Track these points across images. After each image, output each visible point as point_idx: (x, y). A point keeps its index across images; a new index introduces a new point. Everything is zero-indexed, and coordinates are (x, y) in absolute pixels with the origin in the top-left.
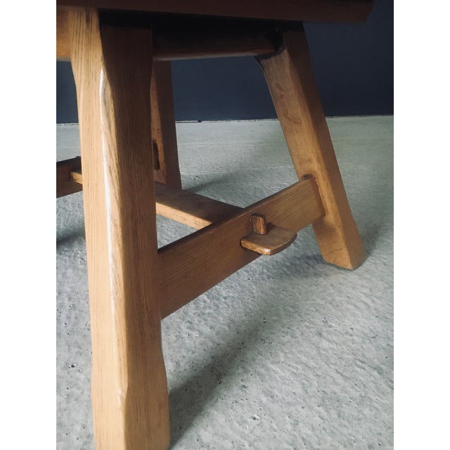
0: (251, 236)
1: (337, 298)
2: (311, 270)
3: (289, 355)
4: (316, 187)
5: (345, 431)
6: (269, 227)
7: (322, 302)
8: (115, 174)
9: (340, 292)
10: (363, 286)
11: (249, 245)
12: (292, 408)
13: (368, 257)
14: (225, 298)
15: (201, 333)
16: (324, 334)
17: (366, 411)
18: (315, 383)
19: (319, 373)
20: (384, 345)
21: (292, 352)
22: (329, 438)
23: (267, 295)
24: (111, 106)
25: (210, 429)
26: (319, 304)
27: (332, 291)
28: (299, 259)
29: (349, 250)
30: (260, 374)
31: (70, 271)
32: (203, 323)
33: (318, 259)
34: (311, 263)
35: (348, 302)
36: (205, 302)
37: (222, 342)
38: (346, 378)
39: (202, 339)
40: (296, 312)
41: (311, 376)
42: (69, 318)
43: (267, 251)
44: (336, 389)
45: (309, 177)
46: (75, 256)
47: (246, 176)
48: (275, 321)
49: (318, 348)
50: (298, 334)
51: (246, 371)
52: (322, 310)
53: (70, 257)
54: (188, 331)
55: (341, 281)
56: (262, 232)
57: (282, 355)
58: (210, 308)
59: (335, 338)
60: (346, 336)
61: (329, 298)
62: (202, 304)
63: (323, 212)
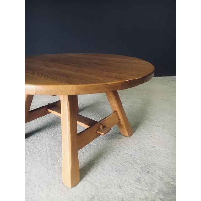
0: (99, 130)
1: (124, 145)
2: (118, 137)
3: (109, 160)
4: (117, 114)
5: (121, 177)
6: (104, 127)
7: (119, 146)
8: (69, 120)
9: (125, 143)
10: (131, 142)
11: (98, 132)
12: (109, 173)
13: (134, 132)
14: (93, 146)
15: (86, 155)
16: (119, 155)
17: (126, 173)
18: (115, 167)
19: (116, 164)
20: (134, 157)
21: (110, 160)
22: (117, 179)
23: (104, 144)
24: (69, 106)
25: (89, 177)
26: (118, 147)
27: (122, 143)
28: (114, 134)
29: (128, 131)
30: (101, 165)
31: (47, 138)
32: (87, 152)
33: (120, 134)
34: (117, 135)
35: (126, 146)
36: (87, 147)
37: (92, 158)
38: (123, 165)
39: (87, 157)
40: (112, 149)
41: (114, 165)
42: (50, 152)
43: (103, 134)
44: (120, 168)
45: (115, 112)
46: (47, 134)
47: (99, 104)
48: (106, 152)
49: (117, 158)
50: (112, 155)
51: (98, 164)
52: (119, 149)
53: (46, 134)
54: (83, 155)
55: (125, 140)
56: (102, 128)
57: (107, 160)
58: (88, 148)
59: (121, 156)
60: (124, 155)
61: (121, 145)
62: (86, 147)
63: (120, 121)
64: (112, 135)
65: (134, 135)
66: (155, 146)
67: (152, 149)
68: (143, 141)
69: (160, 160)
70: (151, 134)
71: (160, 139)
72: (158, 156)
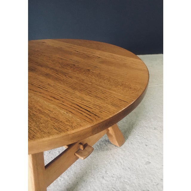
0: (78, 151)
2: (106, 147)
6: (85, 146)
7: (107, 163)
9: (114, 158)
10: (122, 154)
11: (77, 155)
16: (104, 177)
21: (92, 186)
26: (105, 164)
33: (109, 142)
34: (106, 143)
35: (115, 162)
37: (71, 182)
39: (64, 181)
40: (97, 168)
43: (82, 158)
48: (89, 172)
52: (106, 167)
56: (82, 149)
59: (107, 179)
60: (111, 178)
61: (109, 161)
63: (108, 131)
64: (100, 144)
65: (126, 144)
66: (150, 161)
67: (146, 166)
68: (136, 154)
69: (154, 185)
70: (147, 141)
71: (157, 150)
72: (152, 178)
